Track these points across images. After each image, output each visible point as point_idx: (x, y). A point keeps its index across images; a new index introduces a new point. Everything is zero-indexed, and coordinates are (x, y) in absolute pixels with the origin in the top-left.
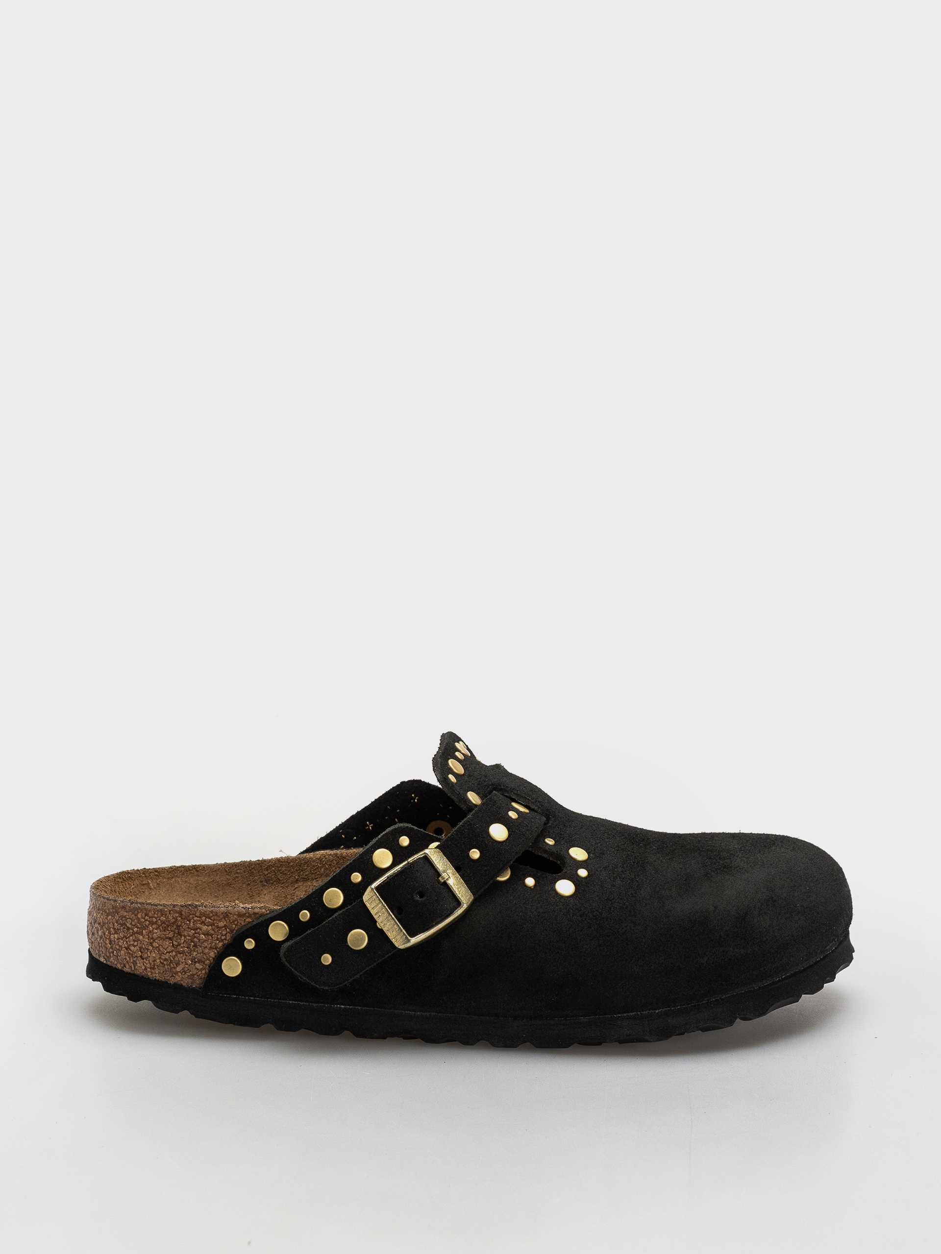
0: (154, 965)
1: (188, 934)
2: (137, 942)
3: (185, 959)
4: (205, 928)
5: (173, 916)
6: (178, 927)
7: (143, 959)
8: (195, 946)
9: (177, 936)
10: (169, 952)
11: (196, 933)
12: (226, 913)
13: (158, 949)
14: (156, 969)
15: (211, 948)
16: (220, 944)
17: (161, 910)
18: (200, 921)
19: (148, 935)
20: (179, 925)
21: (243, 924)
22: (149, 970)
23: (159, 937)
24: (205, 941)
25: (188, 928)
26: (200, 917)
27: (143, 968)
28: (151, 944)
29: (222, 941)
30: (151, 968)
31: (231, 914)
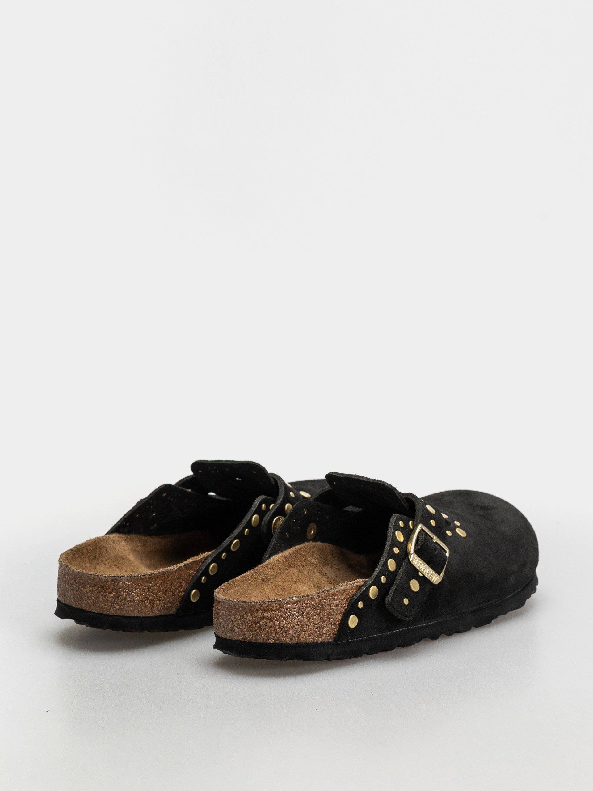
0: (310, 634)
1: (328, 609)
2: (300, 622)
3: (327, 625)
4: (335, 602)
5: (318, 600)
6: (322, 605)
7: (304, 632)
8: (332, 615)
9: (322, 612)
10: (318, 623)
11: (331, 607)
12: (344, 590)
13: (312, 623)
14: (311, 636)
15: (339, 614)
16: (343, 610)
17: (311, 598)
18: (332, 598)
19: (306, 616)
20: (322, 604)
21: (353, 594)
22: (308, 637)
23: (313, 615)
24: (336, 610)
25: (327, 605)
26: (332, 596)
27: (304, 637)
28: (309, 620)
29: (344, 607)
30: (308, 636)
31: (346, 589)
